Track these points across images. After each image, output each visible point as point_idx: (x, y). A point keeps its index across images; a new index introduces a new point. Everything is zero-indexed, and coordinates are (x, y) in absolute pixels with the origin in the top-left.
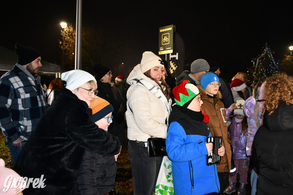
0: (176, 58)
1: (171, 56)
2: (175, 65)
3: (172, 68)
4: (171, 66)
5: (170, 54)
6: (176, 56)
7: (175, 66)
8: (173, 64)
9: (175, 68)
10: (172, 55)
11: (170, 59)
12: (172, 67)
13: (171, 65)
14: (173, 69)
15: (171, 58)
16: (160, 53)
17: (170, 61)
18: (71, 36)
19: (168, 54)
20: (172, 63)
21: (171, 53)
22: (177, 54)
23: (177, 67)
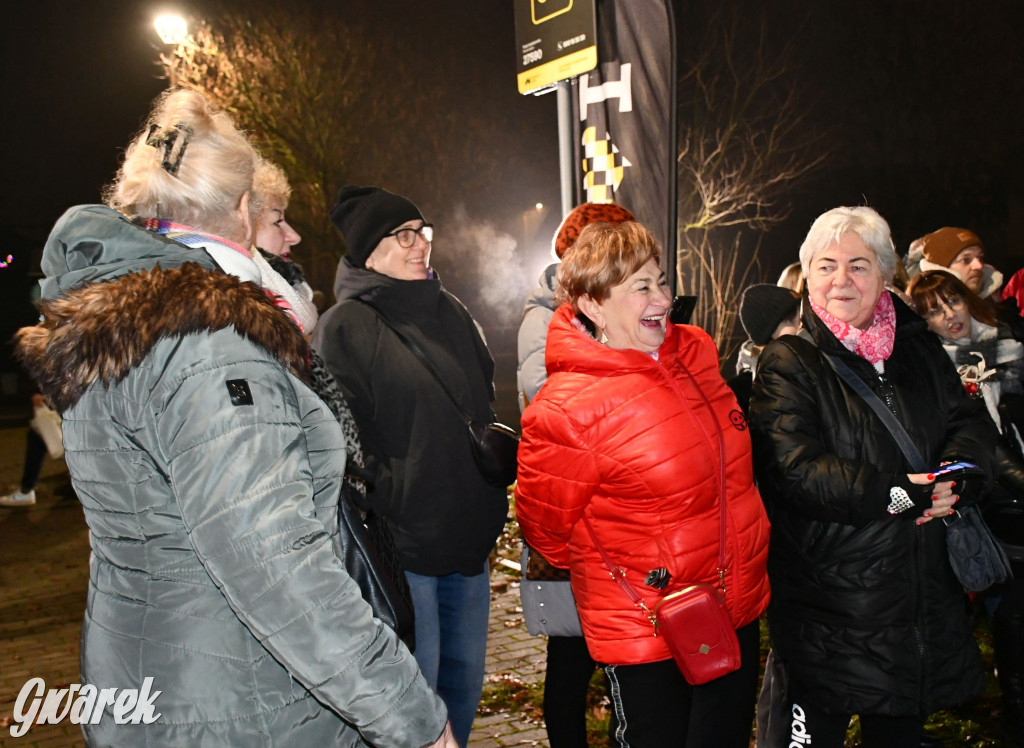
0: (616, 100)
1: (590, 95)
2: (615, 150)
3: (600, 178)
4: (590, 162)
5: (584, 80)
6: (620, 90)
7: (617, 163)
8: (604, 144)
9: (615, 178)
10: (590, 84)
11: (583, 117)
12: (597, 167)
13: (588, 155)
14: (609, 182)
15: (589, 106)
16: (528, 81)
17: (583, 126)
18: (210, 83)
19: (570, 79)
20: (599, 137)
21: (589, 73)
22: (626, 69)
23: (626, 163)
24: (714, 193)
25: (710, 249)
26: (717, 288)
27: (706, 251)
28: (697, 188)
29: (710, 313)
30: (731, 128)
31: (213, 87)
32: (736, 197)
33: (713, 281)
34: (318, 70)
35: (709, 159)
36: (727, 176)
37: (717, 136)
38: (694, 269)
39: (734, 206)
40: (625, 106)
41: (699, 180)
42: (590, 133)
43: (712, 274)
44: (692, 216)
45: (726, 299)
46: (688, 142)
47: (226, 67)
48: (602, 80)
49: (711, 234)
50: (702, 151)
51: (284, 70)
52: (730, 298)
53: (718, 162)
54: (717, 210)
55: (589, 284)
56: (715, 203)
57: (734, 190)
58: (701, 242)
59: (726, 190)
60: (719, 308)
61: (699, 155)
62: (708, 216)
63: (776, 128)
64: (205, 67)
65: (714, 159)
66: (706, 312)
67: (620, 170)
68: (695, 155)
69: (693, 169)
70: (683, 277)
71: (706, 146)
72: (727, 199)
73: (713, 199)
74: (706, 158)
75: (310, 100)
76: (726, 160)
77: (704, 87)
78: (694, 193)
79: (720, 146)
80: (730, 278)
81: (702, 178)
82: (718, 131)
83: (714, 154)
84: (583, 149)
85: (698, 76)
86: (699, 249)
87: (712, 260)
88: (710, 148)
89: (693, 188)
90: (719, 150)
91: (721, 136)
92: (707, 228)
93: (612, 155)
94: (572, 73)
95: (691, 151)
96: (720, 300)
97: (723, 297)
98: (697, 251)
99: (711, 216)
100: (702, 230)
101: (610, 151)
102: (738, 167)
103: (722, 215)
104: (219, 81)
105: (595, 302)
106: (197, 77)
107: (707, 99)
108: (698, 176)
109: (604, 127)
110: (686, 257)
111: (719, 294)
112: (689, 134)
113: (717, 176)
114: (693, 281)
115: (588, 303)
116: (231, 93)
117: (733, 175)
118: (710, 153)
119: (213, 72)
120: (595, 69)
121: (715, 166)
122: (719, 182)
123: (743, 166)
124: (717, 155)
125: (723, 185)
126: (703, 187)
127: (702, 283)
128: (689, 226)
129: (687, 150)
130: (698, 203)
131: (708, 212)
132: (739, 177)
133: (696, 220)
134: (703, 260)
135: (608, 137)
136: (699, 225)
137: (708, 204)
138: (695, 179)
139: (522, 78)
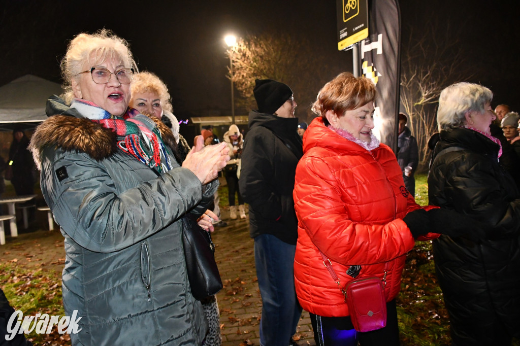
0: (375, 50)
1: (365, 48)
2: (375, 70)
4: (365, 75)
5: (363, 42)
6: (377, 46)
7: (376, 75)
8: (371, 68)
10: (366, 44)
11: (363, 57)
13: (364, 72)
15: (365, 53)
16: (342, 45)
17: (363, 61)
18: (243, 59)
19: (358, 42)
20: (369, 65)
21: (366, 40)
22: (380, 36)
23: (379, 75)
24: (426, 90)
25: (424, 113)
26: (426, 128)
27: (423, 113)
28: (419, 89)
29: (423, 137)
30: (434, 65)
31: (244, 60)
32: (435, 92)
33: (425, 125)
34: (279, 52)
35: (424, 78)
36: (432, 84)
37: (428, 68)
38: (417, 120)
39: (434, 95)
40: (380, 52)
41: (420, 86)
42: (365, 63)
43: (424, 122)
44: (417, 100)
45: (430, 131)
46: (416, 71)
47: (248, 53)
48: (370, 42)
49: (425, 107)
50: (422, 74)
51: (268, 54)
52: (432, 131)
53: (428, 79)
54: (427, 97)
55: (336, 105)
56: (426, 94)
57: (434, 89)
58: (420, 110)
59: (431, 89)
60: (427, 135)
61: (420, 76)
62: (423, 100)
63: (453, 64)
64: (242, 54)
65: (427, 78)
66: (422, 136)
67: (377, 77)
68: (419, 76)
69: (418, 82)
70: (413, 124)
71: (423, 72)
72: (431, 93)
73: (425, 93)
74: (423, 77)
75: (277, 63)
76: (432, 79)
77: (423, 50)
78: (418, 91)
79: (429, 72)
80: (432, 124)
81: (422, 85)
82: (428, 67)
83: (427, 75)
84: (362, 70)
85: (421, 45)
86: (420, 113)
87: (425, 116)
88: (425, 73)
89: (418, 89)
90: (429, 74)
91: (429, 68)
92: (423, 104)
93: (374, 72)
94: (358, 40)
95: (417, 75)
96: (428, 132)
97: (429, 130)
98: (419, 113)
99: (425, 100)
100: (421, 105)
101: (373, 70)
102: (436, 80)
103: (429, 99)
104: (246, 58)
105: (336, 115)
106: (239, 57)
107: (424, 54)
108: (420, 84)
109: (371, 61)
110: (415, 116)
111: (427, 130)
112: (416, 68)
113: (427, 84)
114: (417, 125)
115: (332, 115)
116: (250, 62)
117: (434, 83)
118: (425, 76)
119: (244, 55)
120: (368, 37)
121: (427, 81)
122: (428, 86)
123: (438, 80)
124: (428, 76)
125: (430, 88)
126: (422, 88)
127: (421, 126)
128: (416, 104)
129: (415, 74)
130: (420, 95)
131: (423, 98)
132: (436, 84)
133: (419, 101)
134: (421, 117)
135: (372, 65)
136: (420, 103)
137: (423, 95)
138: (419, 86)
139: (339, 44)
